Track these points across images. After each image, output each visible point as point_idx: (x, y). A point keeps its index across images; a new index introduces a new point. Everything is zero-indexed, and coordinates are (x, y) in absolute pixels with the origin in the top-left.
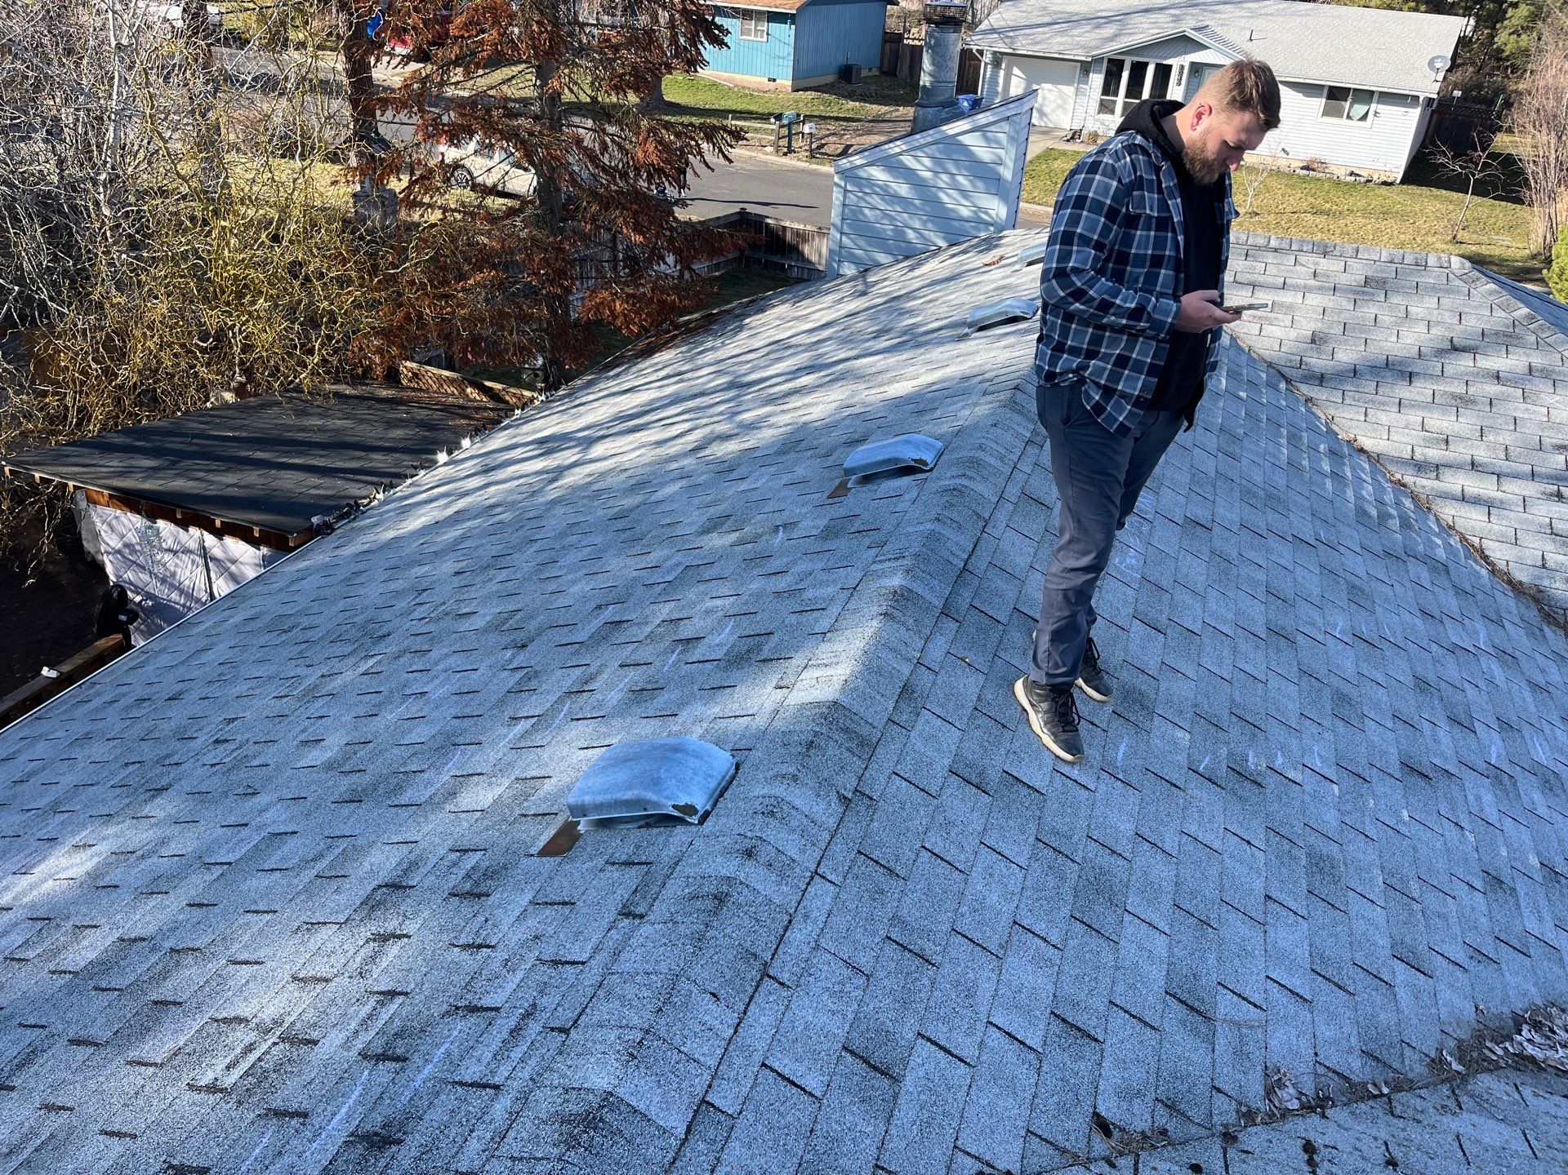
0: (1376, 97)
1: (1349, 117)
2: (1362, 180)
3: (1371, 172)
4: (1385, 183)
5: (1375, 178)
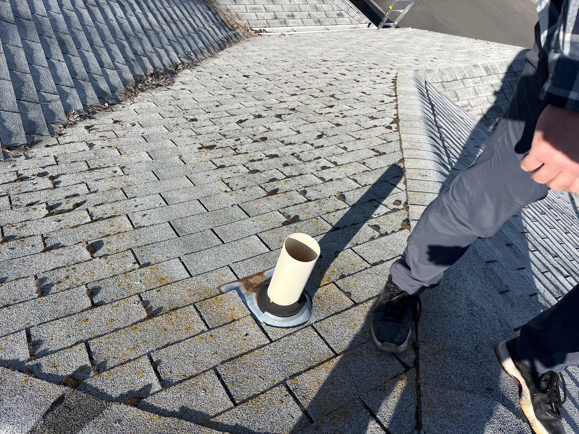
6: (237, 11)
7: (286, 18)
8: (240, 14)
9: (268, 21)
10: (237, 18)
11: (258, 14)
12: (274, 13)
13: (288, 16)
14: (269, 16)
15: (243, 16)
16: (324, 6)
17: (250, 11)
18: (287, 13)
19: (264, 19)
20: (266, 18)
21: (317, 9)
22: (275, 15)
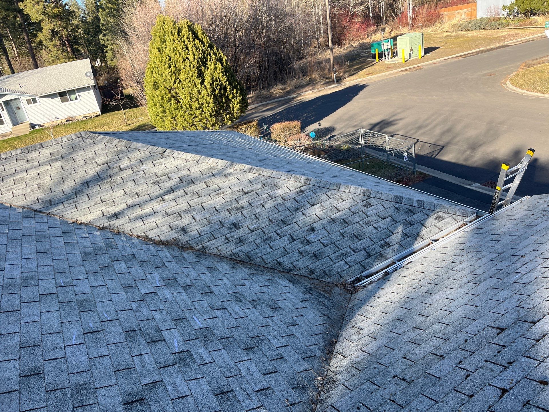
0: (76, 91)
1: (71, 100)
2: (89, 118)
3: (90, 114)
4: (96, 116)
5: (92, 116)
6: (322, 268)
7: (381, 250)
8: (327, 270)
9: (362, 263)
10: (326, 276)
11: (347, 260)
12: (365, 251)
13: (382, 246)
14: (360, 256)
15: (331, 270)
16: (415, 216)
17: (337, 261)
18: (379, 244)
19: (357, 263)
20: (359, 261)
21: (410, 223)
22: (366, 252)
